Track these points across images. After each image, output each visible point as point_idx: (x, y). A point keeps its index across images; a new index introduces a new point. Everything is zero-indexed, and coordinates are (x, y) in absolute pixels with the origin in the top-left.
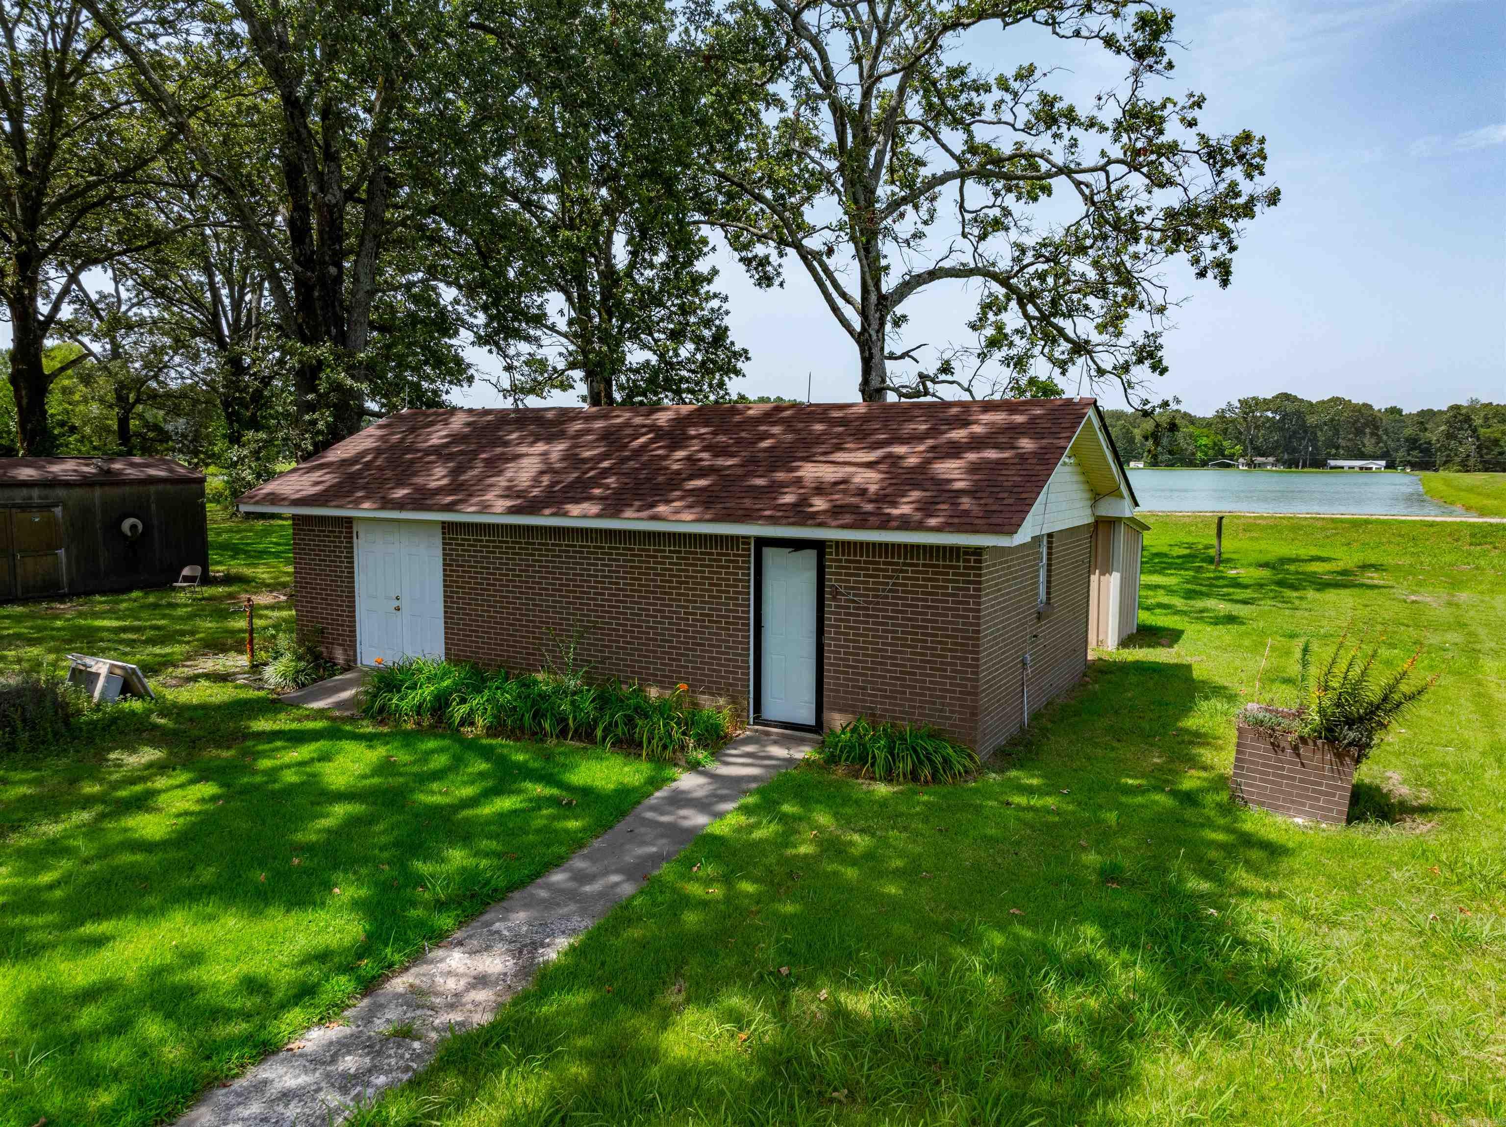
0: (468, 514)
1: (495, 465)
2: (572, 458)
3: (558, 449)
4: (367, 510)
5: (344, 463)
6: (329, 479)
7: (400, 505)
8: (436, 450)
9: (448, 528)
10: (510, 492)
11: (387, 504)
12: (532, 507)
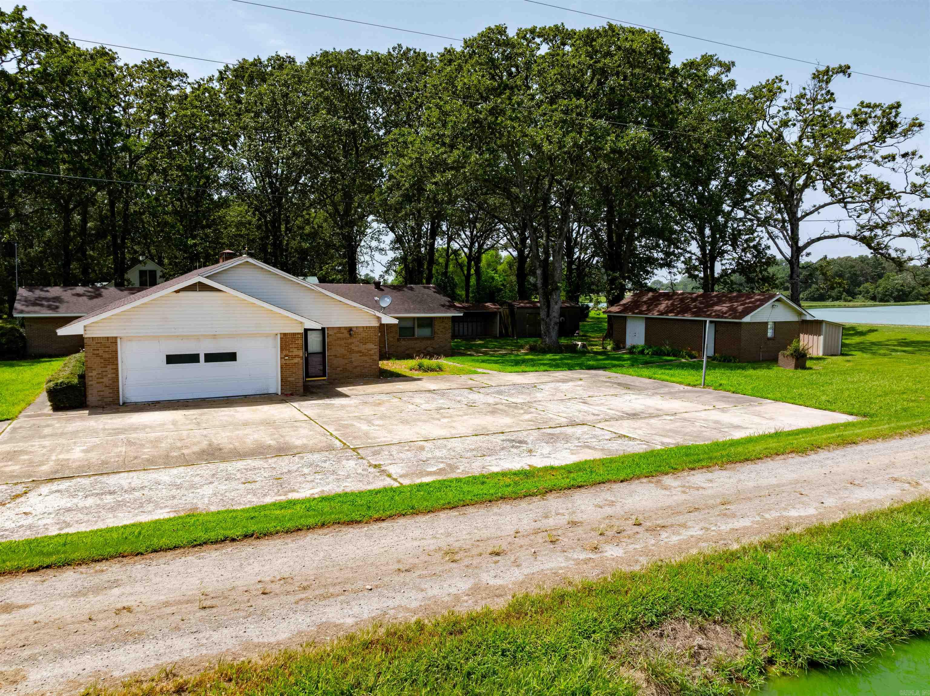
0: (650, 316)
1: (656, 306)
2: (672, 304)
3: (670, 302)
4: (630, 314)
5: (624, 305)
6: (622, 308)
7: (637, 313)
8: (645, 302)
9: (647, 319)
10: (658, 311)
11: (634, 313)
12: (662, 314)
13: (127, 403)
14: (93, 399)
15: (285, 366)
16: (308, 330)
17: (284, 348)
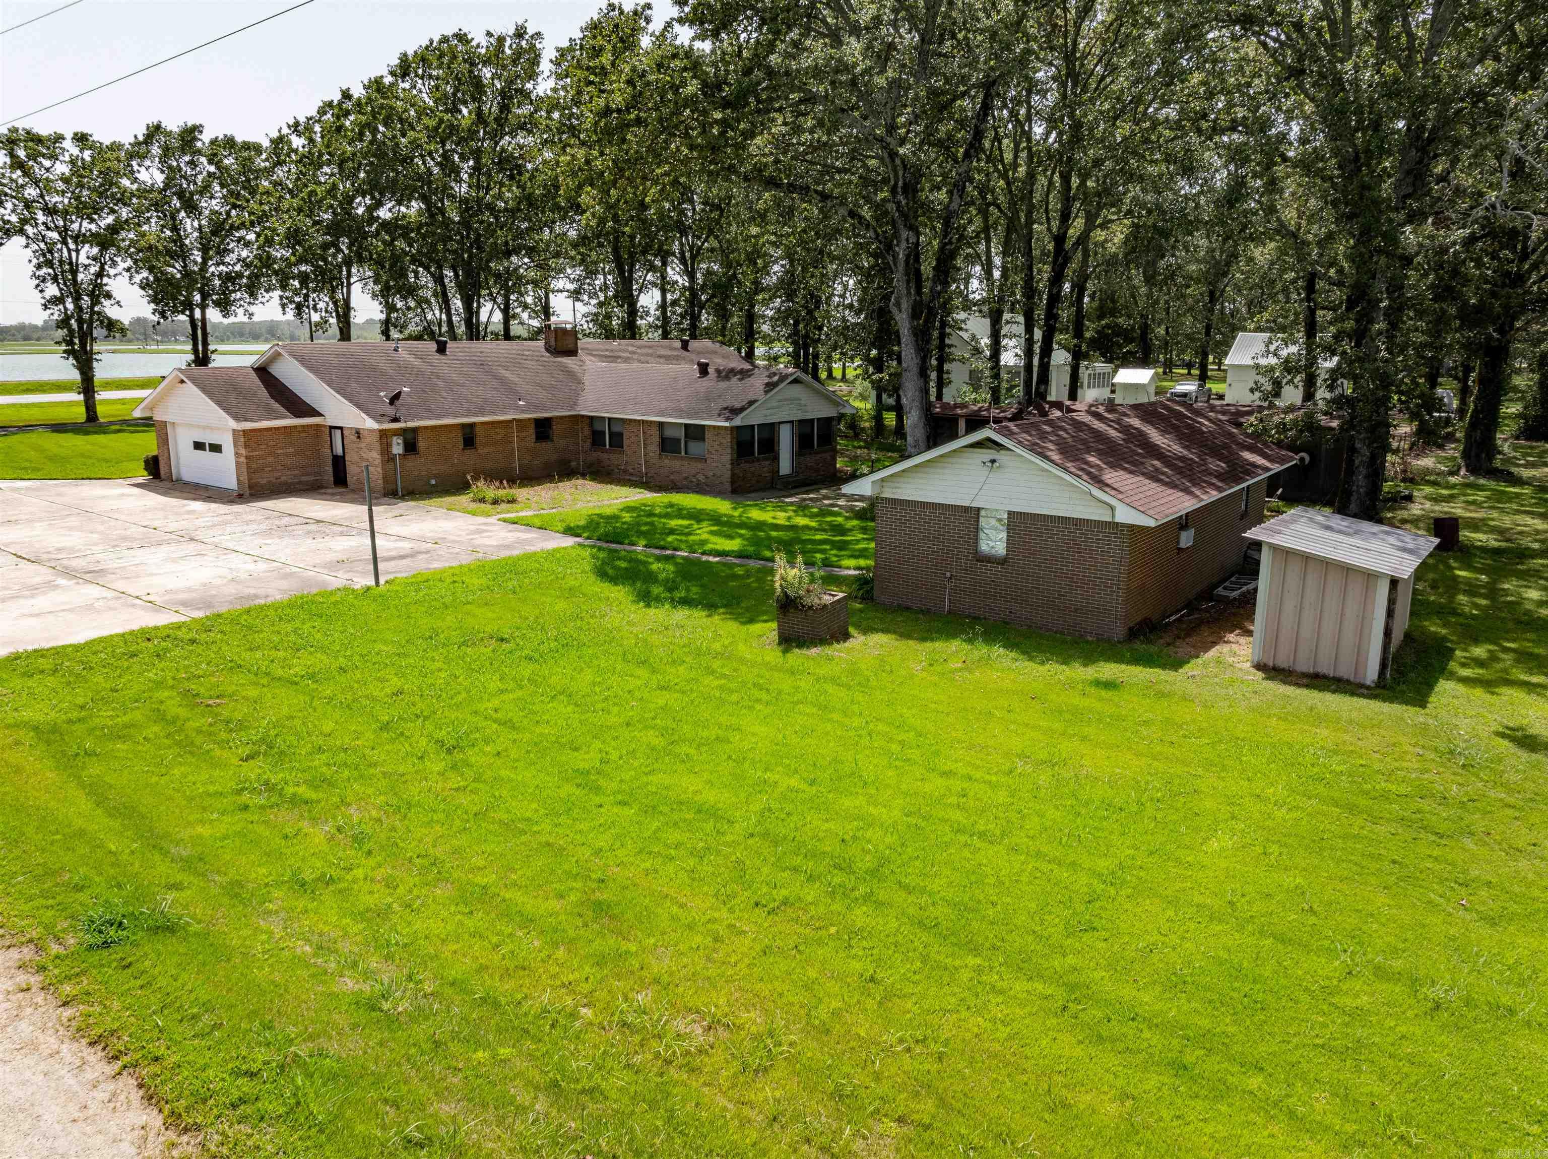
13: (179, 480)
14: (162, 472)
15: (237, 463)
16: (332, 428)
17: (235, 446)
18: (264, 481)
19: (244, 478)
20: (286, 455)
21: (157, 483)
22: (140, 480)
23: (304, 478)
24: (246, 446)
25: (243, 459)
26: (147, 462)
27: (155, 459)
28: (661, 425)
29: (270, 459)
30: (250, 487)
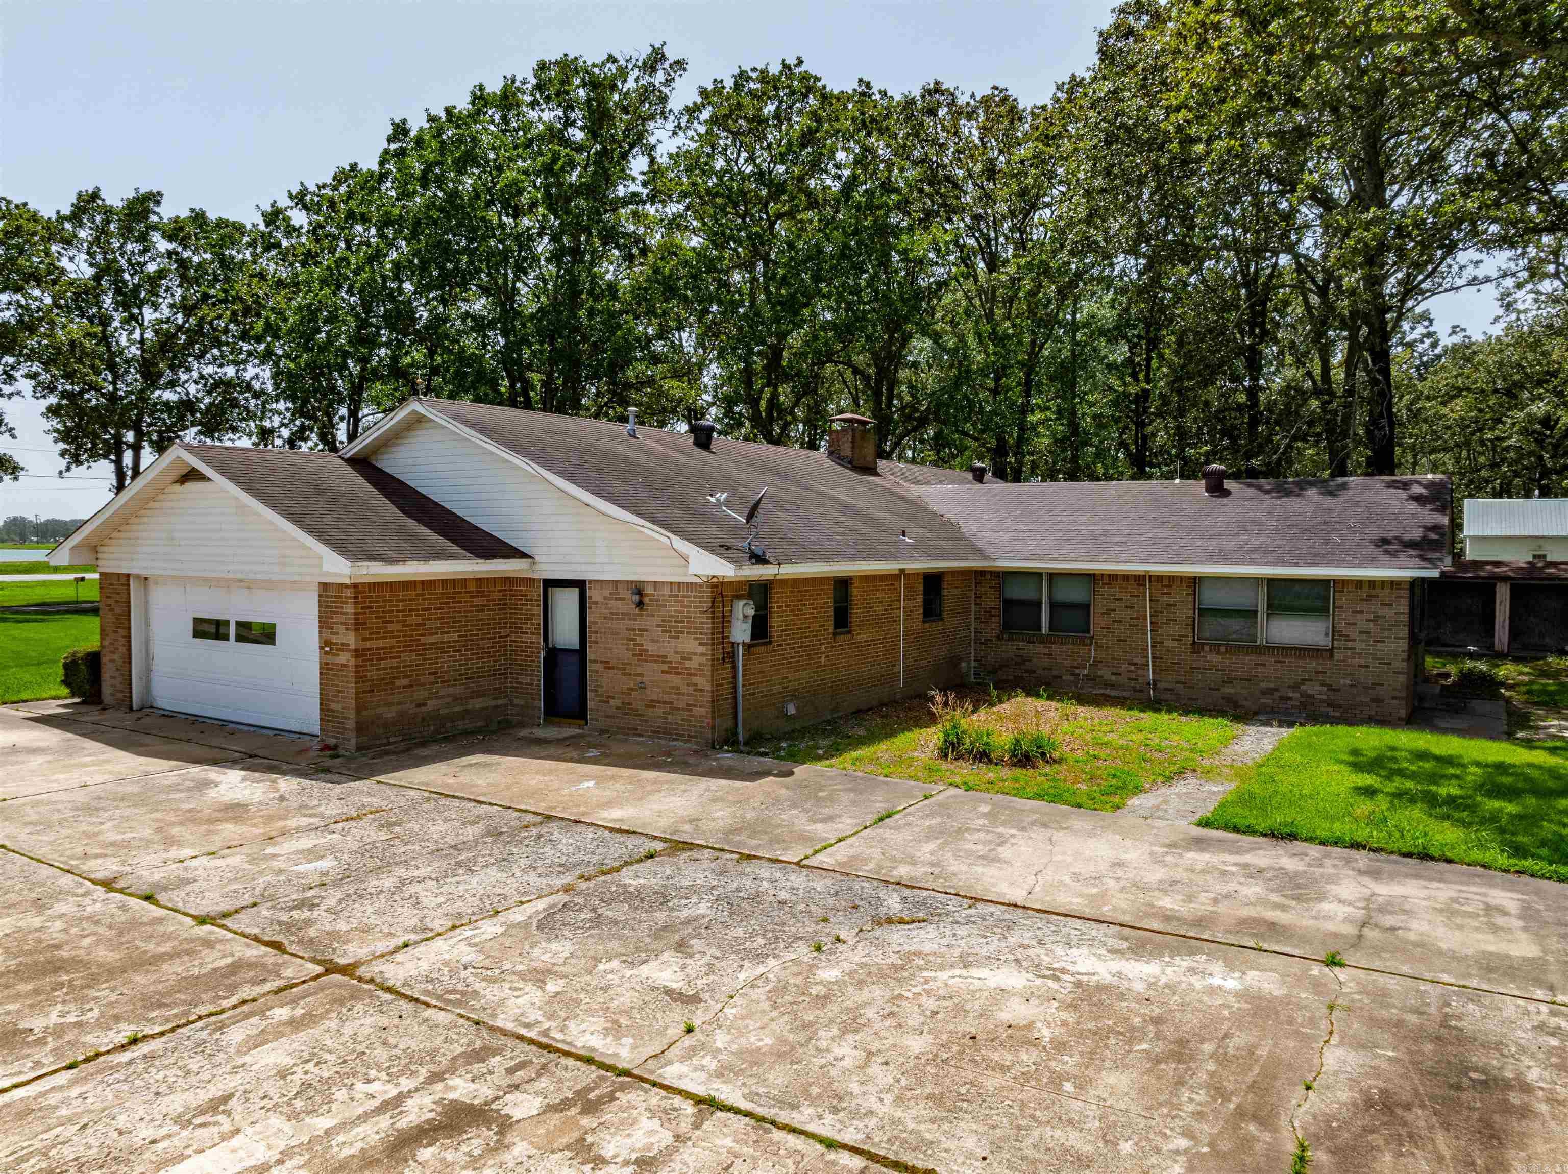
13: (148, 707)
14: (107, 690)
15: (326, 669)
16: (550, 584)
17: (325, 623)
18: (390, 714)
19: (346, 706)
20: (442, 648)
21: (93, 714)
22: (52, 708)
23: (477, 704)
24: (358, 625)
25: (345, 658)
26: (71, 667)
27: (93, 660)
28: (1195, 582)
29: (407, 658)
30: (360, 728)
